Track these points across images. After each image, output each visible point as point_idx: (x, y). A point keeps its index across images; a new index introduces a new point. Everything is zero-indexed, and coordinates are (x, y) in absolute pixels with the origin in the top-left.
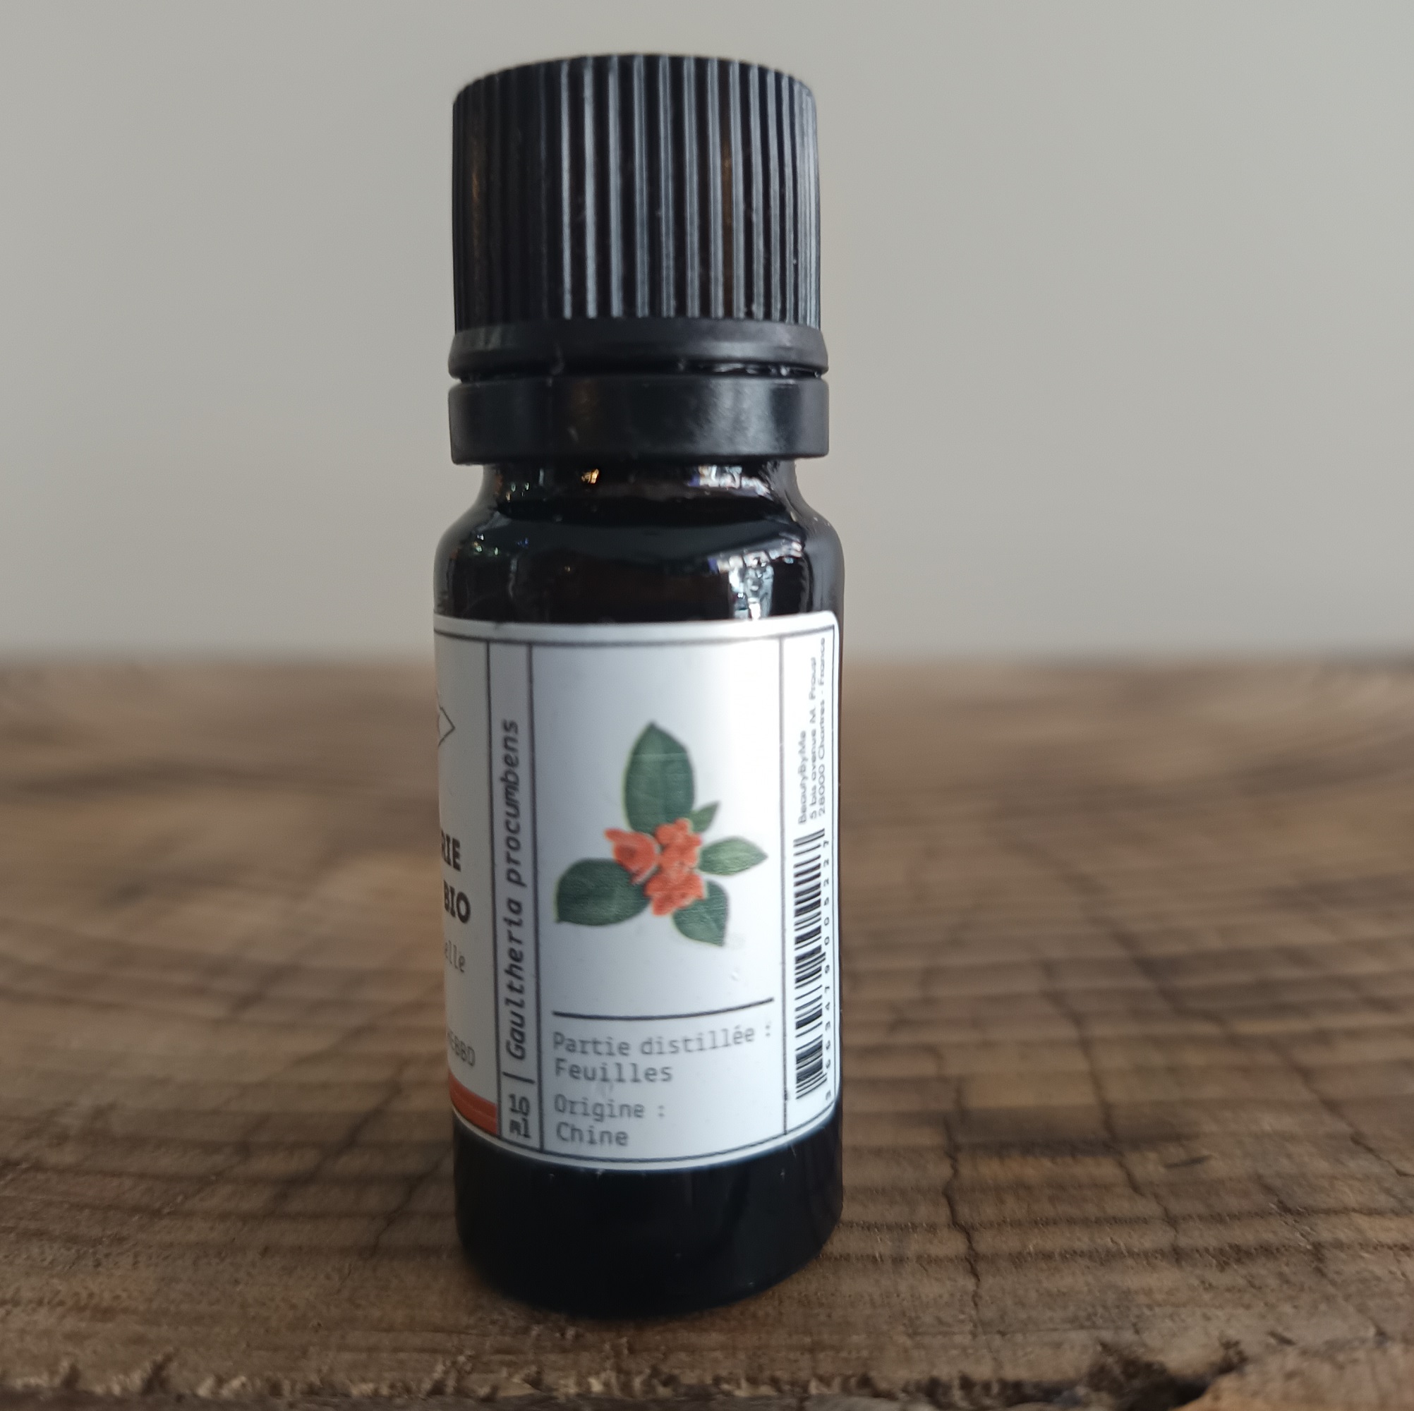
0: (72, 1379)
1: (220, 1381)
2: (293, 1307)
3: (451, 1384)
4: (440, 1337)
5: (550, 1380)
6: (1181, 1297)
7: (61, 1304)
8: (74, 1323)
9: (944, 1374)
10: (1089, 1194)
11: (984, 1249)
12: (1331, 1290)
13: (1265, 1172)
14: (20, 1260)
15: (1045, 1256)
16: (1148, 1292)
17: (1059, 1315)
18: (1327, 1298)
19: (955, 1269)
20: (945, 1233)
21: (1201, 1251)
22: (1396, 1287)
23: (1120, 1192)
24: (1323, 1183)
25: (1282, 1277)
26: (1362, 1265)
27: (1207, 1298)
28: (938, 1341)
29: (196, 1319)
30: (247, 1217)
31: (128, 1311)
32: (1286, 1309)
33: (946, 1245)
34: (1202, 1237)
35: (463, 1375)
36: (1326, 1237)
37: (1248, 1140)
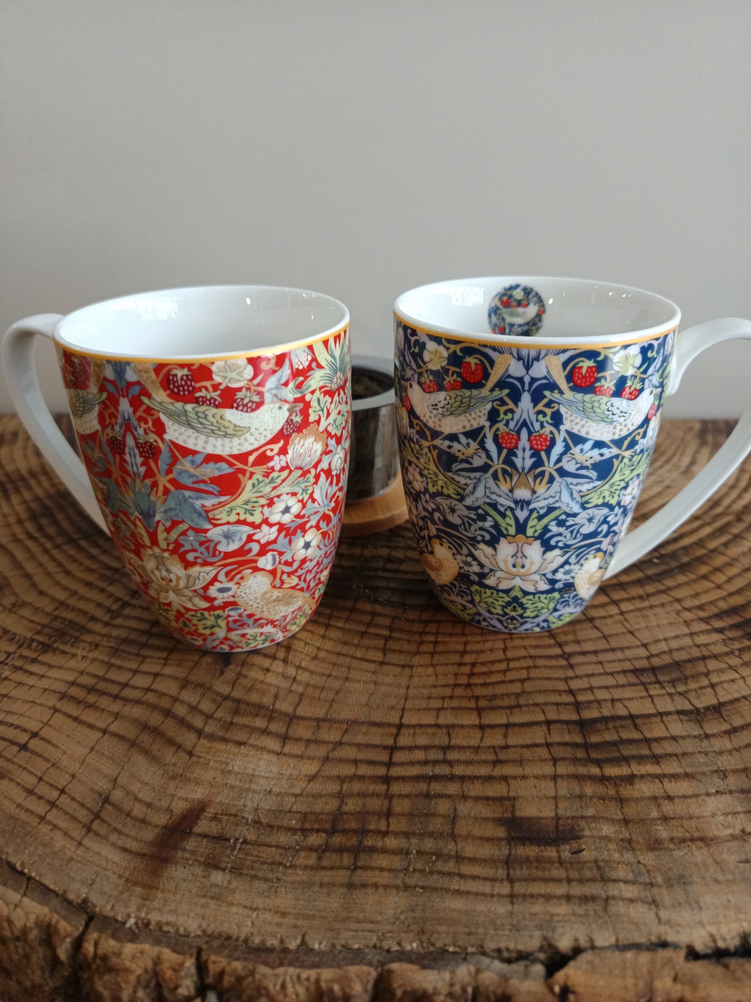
0: (282, 941)
1: (320, 943)
2: (333, 912)
3: (378, 945)
4: (373, 925)
5: (403, 943)
6: (566, 918)
7: (271, 910)
8: (277, 919)
9: (502, 945)
10: (547, 865)
11: (516, 891)
12: (607, 918)
13: (600, 858)
14: (254, 890)
15: (532, 896)
16: (558, 915)
17: (534, 923)
18: (606, 922)
19: (507, 900)
20: (506, 883)
21: (575, 897)
22: (625, 919)
23: (556, 865)
24: (615, 865)
25: (595, 911)
26: (618, 908)
27: (573, 919)
28: (501, 932)
29: (309, 917)
30: (312, 868)
31: (289, 913)
32: (594, 926)
33: (505, 889)
34: (576, 890)
35: (381, 941)
36: (610, 893)
37: (597, 841)
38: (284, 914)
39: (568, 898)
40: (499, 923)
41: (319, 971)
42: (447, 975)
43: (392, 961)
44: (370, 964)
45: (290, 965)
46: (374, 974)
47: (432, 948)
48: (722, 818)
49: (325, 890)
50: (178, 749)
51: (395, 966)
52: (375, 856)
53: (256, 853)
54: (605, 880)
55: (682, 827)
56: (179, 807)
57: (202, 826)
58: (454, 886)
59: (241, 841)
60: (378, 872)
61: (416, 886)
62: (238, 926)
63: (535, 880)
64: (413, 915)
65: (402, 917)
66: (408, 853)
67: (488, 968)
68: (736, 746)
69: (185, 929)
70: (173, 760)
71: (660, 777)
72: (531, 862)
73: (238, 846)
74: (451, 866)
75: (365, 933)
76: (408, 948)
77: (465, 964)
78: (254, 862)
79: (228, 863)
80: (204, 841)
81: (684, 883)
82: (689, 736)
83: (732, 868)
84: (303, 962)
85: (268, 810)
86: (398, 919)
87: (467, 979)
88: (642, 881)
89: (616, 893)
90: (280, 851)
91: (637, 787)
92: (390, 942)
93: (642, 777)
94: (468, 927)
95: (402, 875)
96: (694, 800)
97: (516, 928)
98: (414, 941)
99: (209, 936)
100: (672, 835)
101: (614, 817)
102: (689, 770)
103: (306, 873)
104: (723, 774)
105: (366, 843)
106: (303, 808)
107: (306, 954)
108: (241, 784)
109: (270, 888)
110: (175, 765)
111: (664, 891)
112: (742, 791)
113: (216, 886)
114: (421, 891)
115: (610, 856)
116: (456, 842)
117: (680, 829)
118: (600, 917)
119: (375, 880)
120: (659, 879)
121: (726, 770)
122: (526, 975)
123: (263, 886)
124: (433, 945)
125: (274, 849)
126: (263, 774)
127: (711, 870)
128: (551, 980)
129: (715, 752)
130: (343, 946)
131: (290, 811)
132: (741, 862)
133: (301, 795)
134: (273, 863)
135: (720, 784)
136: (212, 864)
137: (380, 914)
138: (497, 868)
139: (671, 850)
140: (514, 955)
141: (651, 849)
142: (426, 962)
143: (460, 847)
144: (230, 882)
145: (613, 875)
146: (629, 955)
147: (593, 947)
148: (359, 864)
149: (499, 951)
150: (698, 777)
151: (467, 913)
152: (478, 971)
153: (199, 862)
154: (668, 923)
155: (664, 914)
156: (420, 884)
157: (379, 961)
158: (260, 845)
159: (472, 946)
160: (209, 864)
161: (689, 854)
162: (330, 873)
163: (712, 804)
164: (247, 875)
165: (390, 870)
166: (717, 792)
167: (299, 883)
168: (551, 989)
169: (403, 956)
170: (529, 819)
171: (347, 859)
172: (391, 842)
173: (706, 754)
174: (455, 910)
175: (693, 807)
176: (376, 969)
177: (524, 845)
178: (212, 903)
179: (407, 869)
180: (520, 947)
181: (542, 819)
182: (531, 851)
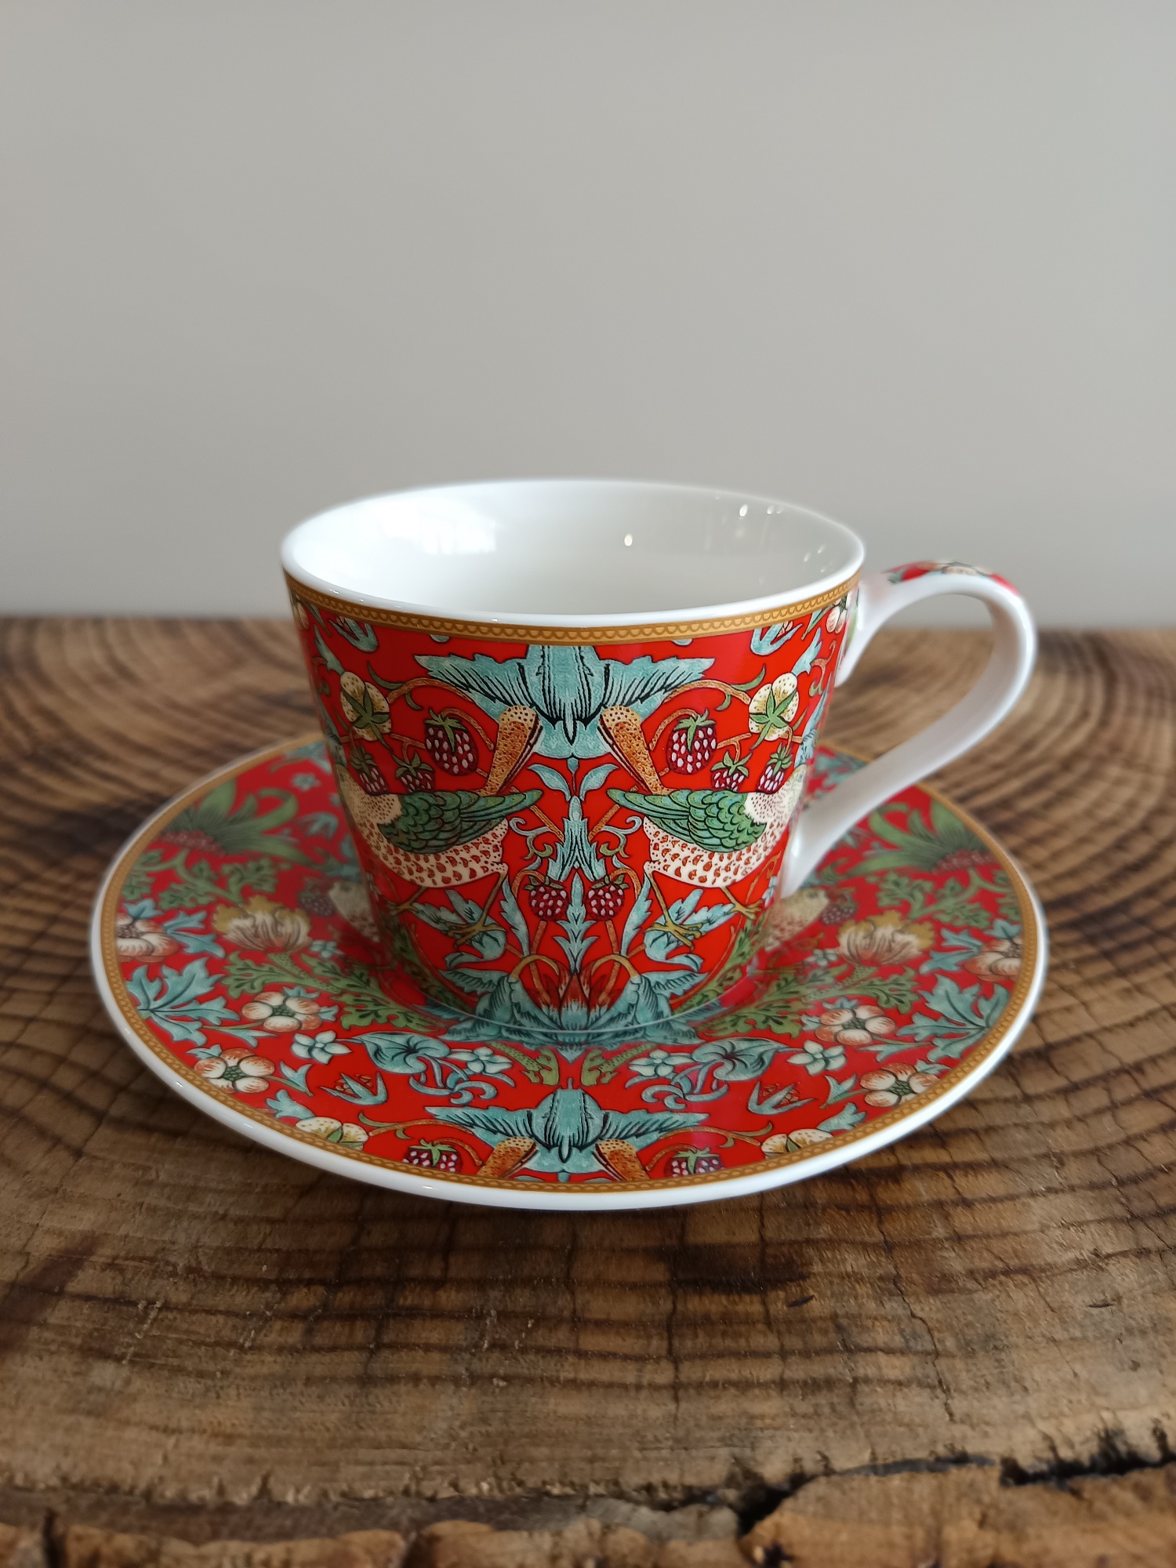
0: (221, 1491)
1: (298, 1491)
2: (328, 1430)
3: (413, 1488)
4: (405, 1452)
5: (462, 1484)
6: (779, 1422)
7: (204, 1431)
8: (214, 1448)
9: (655, 1479)
10: (743, 1329)
11: (683, 1378)
12: (855, 1418)
13: (840, 1312)
14: (175, 1395)
15: (714, 1385)
16: (762, 1417)
17: (716, 1435)
18: (852, 1425)
19: (666, 1395)
20: (664, 1364)
21: (795, 1382)
22: (889, 1417)
23: (760, 1326)
24: (869, 1323)
25: (832, 1406)
26: (875, 1398)
27: (792, 1423)
28: (653, 1454)
29: (278, 1442)
30: (293, 1350)
31: (241, 1436)
32: (830, 1433)
33: (664, 1375)
34: (797, 1370)
35: (418, 1481)
36: (861, 1372)
37: (836, 1281)
38: (229, 1439)
39: (782, 1385)
40: (650, 1437)
41: (291, 1544)
42: (545, 1541)
43: (438, 1518)
44: (394, 1526)
45: (233, 1535)
46: (401, 1544)
47: (518, 1490)
48: (1058, 1232)
49: (314, 1390)
50: (54, 1145)
51: (444, 1528)
52: (417, 1323)
53: (185, 1326)
54: (851, 1350)
55: (988, 1250)
56: (44, 1246)
57: (85, 1280)
58: (566, 1373)
59: (158, 1304)
60: (421, 1352)
61: (492, 1376)
62: (135, 1464)
63: (720, 1355)
64: (483, 1430)
65: (463, 1434)
66: (481, 1316)
67: (627, 1522)
68: (1078, 1113)
69: (26, 1476)
70: (43, 1165)
71: (948, 1169)
72: (712, 1323)
73: (153, 1314)
74: (561, 1337)
75: (387, 1468)
76: (473, 1491)
77: (583, 1516)
78: (181, 1342)
79: (129, 1345)
80: (86, 1309)
81: (996, 1348)
82: (997, 1100)
83: (1079, 1317)
84: (259, 1529)
85: (218, 1248)
86: (454, 1438)
87: (585, 1545)
88: (919, 1348)
89: (871, 1371)
90: (231, 1321)
91: (907, 1186)
92: (439, 1480)
93: (917, 1169)
94: (590, 1447)
95: (467, 1356)
96: (1009, 1204)
97: (683, 1444)
98: (484, 1480)
99: (74, 1487)
100: (970, 1266)
101: (867, 1238)
102: (998, 1155)
103: (279, 1359)
104: (1059, 1160)
105: (401, 1302)
106: (284, 1244)
107: (267, 1513)
108: (170, 1205)
109: (207, 1390)
110: (45, 1172)
111: (959, 1364)
112: (1092, 1186)
113: (100, 1389)
114: (502, 1384)
115: (860, 1306)
116: (573, 1294)
117: (985, 1254)
118: (841, 1417)
119: (415, 1367)
120: (950, 1343)
121: (1062, 1153)
122: (701, 1531)
123: (193, 1386)
124: (521, 1484)
125: (221, 1319)
126: (213, 1185)
127: (1043, 1323)
128: (747, 1538)
129: (1042, 1124)
130: (344, 1495)
131: (259, 1250)
132: (1095, 1306)
133: (283, 1220)
134: (217, 1344)
135: (1055, 1178)
136: (96, 1350)
137: (421, 1429)
138: (649, 1337)
139: (970, 1292)
140: (678, 1495)
141: (934, 1291)
142: (506, 1516)
143: (579, 1301)
144: (128, 1382)
145: (865, 1340)
146: (896, 1481)
147: (829, 1472)
148: (386, 1339)
149: (649, 1488)
150: (1014, 1165)
151: (589, 1421)
152: (607, 1529)
153: (71, 1347)
154: (967, 1419)
155: (959, 1405)
156: (502, 1372)
157: (412, 1521)
158: (194, 1312)
159: (597, 1483)
160: (90, 1349)
161: (1003, 1296)
162: (327, 1358)
163: (1040, 1210)
164: (163, 1367)
165: (444, 1349)
166: (1050, 1190)
167: (265, 1378)
168: (747, 1555)
169: (462, 1508)
170: (711, 1247)
171: (361, 1332)
172: (450, 1298)
173: (1027, 1127)
174: (565, 1418)
175: (1008, 1217)
176: (405, 1536)
177: (701, 1294)
178: (88, 1423)
179: (477, 1346)
180: (690, 1480)
181: (734, 1246)
182: (714, 1304)
